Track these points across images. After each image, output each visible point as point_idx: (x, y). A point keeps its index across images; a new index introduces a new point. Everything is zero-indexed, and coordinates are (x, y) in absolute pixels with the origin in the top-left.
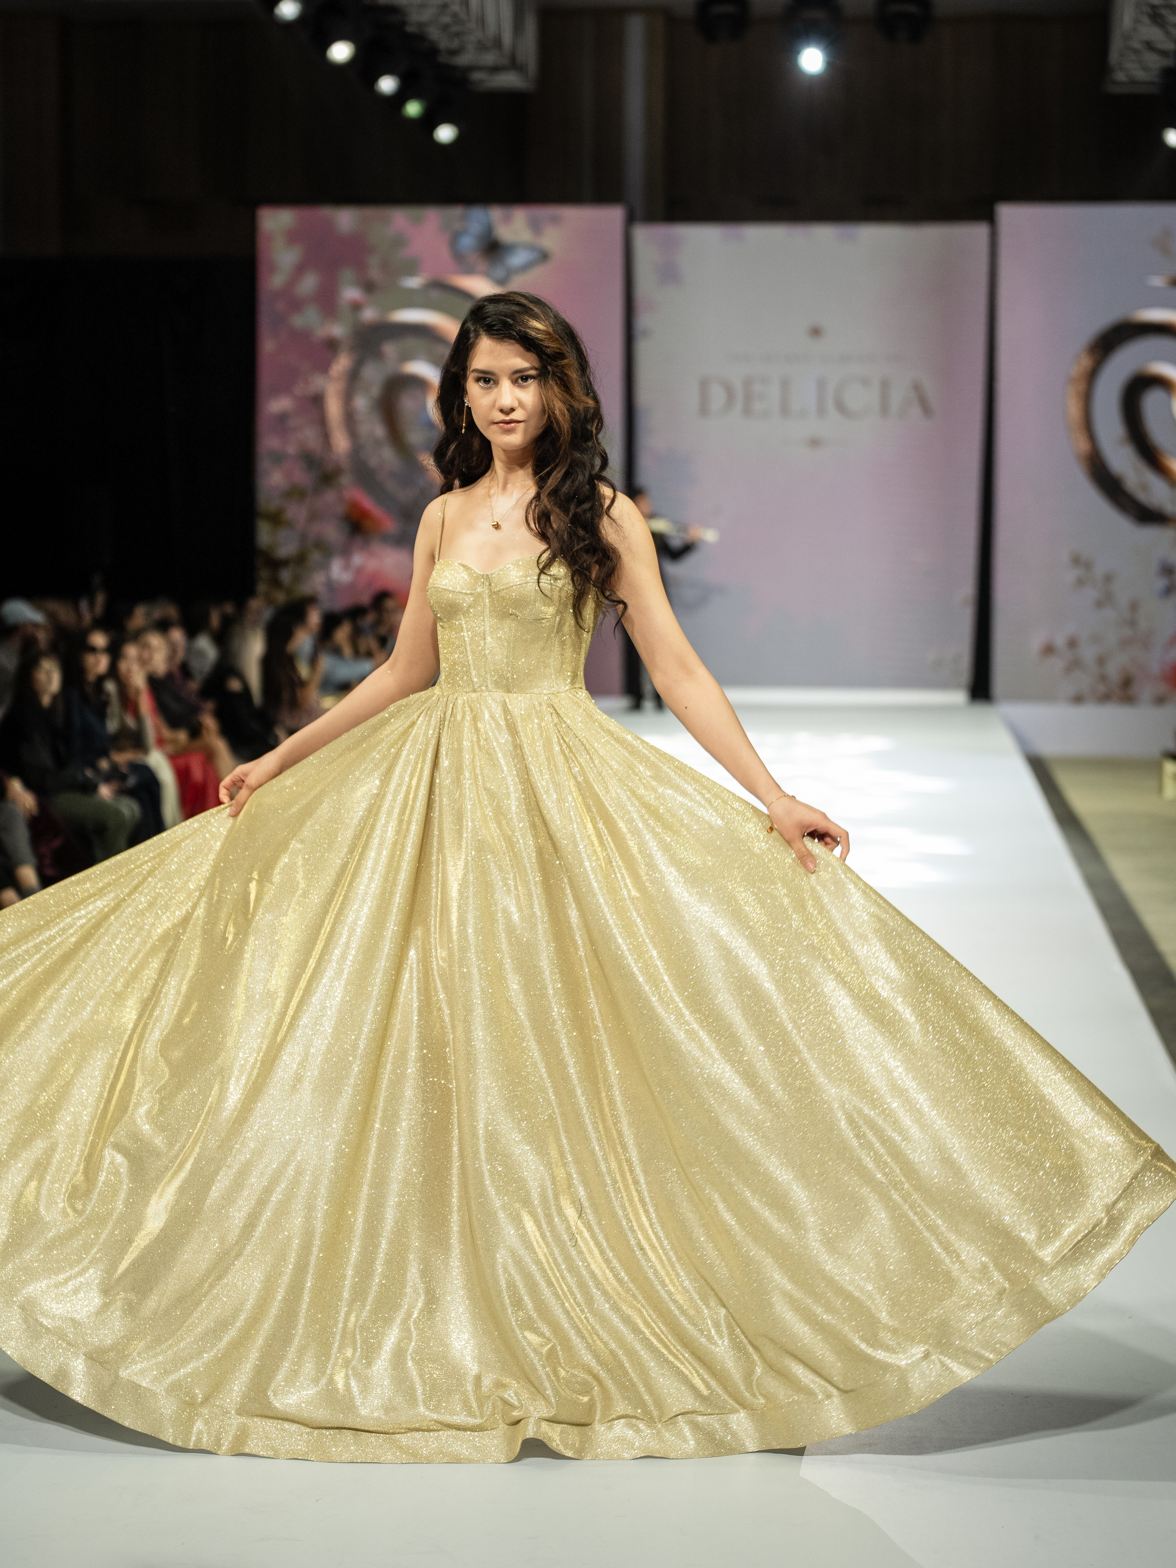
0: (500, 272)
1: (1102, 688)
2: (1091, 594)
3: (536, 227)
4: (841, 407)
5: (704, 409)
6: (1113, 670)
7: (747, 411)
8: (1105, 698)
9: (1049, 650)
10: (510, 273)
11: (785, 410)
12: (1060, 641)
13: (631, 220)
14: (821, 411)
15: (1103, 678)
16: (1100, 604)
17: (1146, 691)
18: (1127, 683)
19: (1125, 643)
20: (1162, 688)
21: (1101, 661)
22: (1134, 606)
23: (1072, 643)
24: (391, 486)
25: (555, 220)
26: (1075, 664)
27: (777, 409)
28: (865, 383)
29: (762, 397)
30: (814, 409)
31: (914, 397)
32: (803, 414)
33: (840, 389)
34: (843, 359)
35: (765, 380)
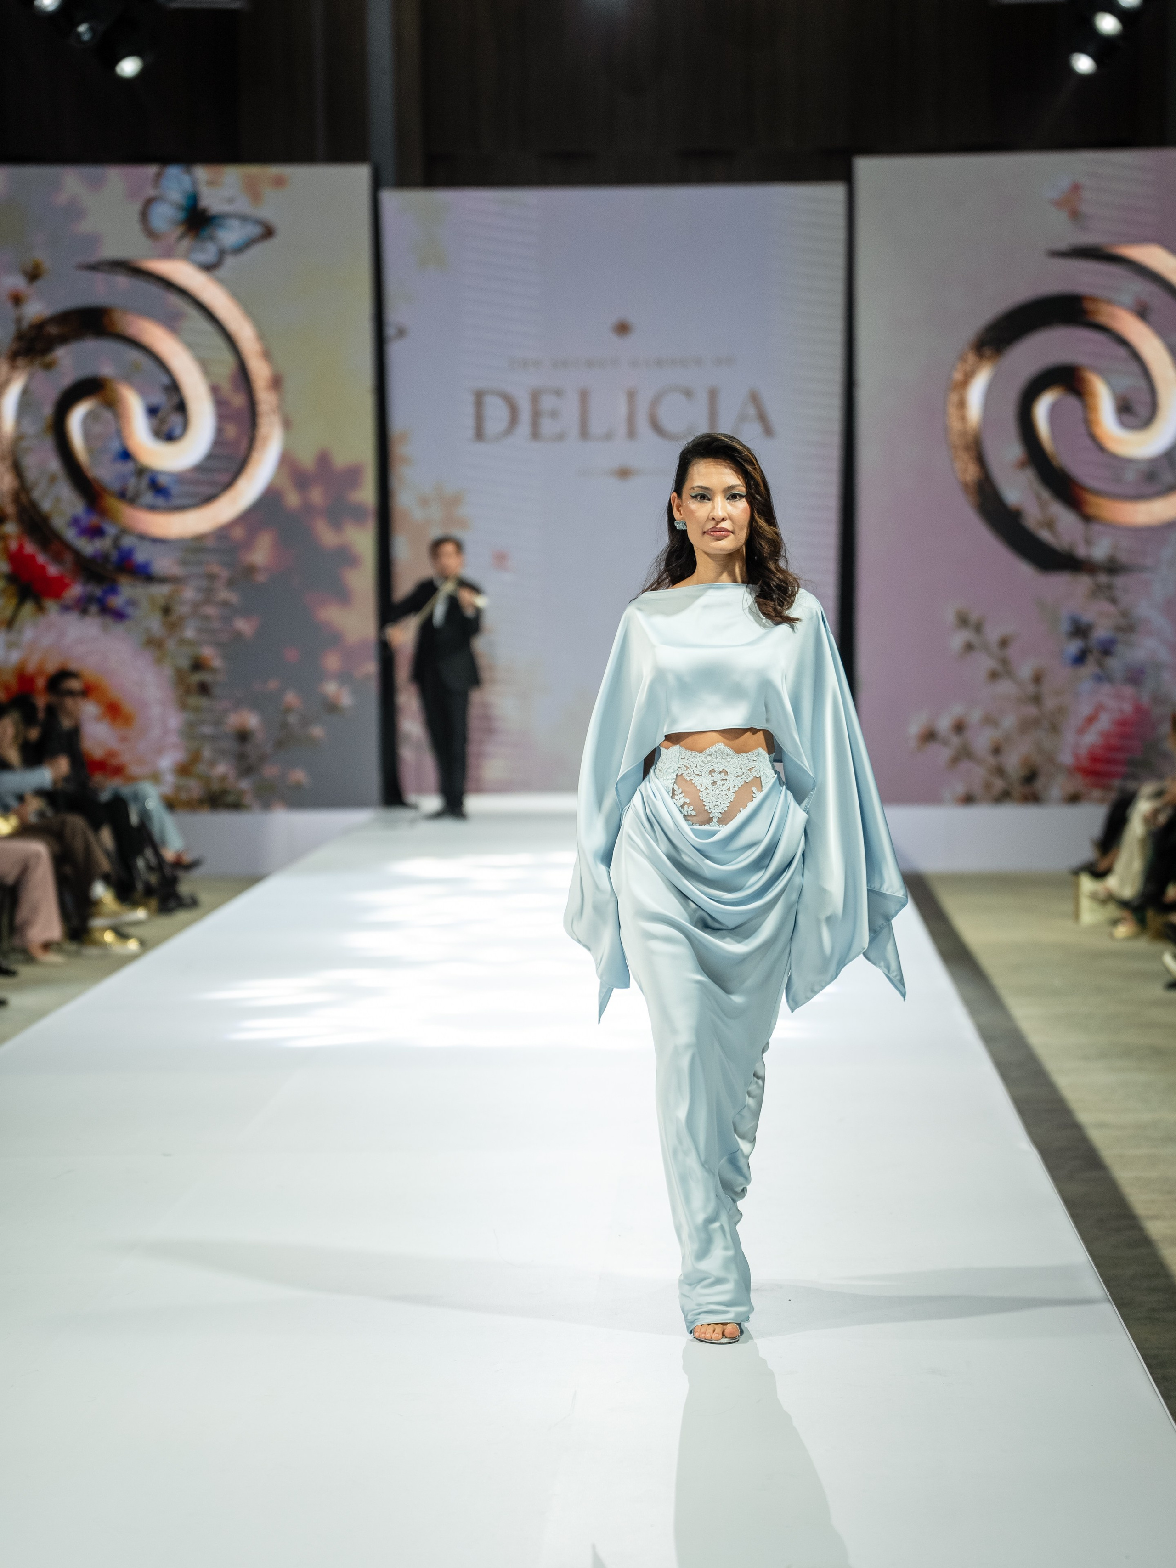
0: (209, 253)
1: (999, 784)
2: (985, 663)
3: (253, 191)
4: (657, 427)
5: (479, 434)
6: (1013, 762)
7: (536, 434)
8: (1003, 797)
9: (930, 736)
10: (222, 254)
11: (584, 433)
12: (944, 725)
13: (377, 185)
14: (632, 433)
15: (1000, 771)
16: (994, 675)
17: (1057, 788)
18: (1031, 777)
19: (1027, 726)
20: (1078, 783)
21: (997, 750)
22: (1037, 679)
23: (959, 727)
24: (70, 535)
25: (279, 182)
26: (964, 754)
27: (574, 431)
28: (688, 393)
29: (554, 414)
30: (622, 430)
31: (752, 411)
32: (608, 436)
33: (655, 402)
34: (659, 363)
35: (558, 393)
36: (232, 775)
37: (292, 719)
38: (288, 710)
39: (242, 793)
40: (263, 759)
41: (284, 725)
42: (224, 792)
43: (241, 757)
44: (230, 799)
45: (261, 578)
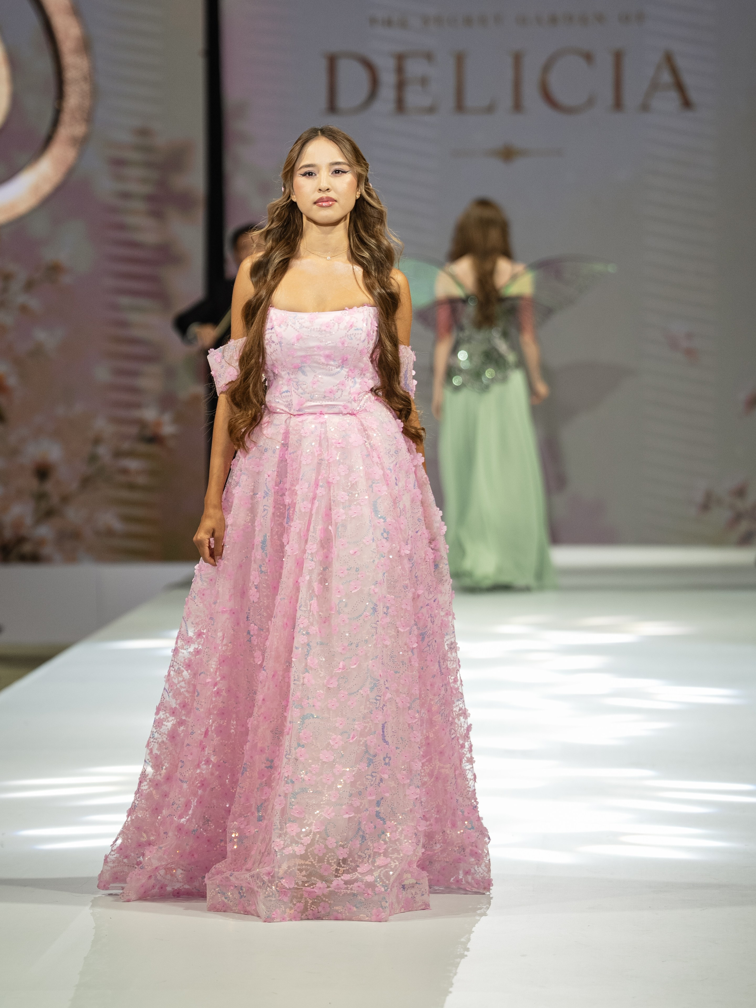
4: (549, 98)
5: (333, 105)
7: (400, 107)
11: (460, 105)
14: (518, 105)
27: (449, 102)
28: (588, 57)
29: (424, 81)
30: (507, 101)
31: (666, 77)
32: (490, 109)
33: (547, 68)
34: (553, 20)
35: (429, 57)
36: (29, 520)
37: (103, 451)
38: (97, 441)
39: (41, 542)
40: (65, 499)
41: (93, 458)
42: (21, 540)
43: (41, 497)
44: (27, 548)
45: (66, 279)
